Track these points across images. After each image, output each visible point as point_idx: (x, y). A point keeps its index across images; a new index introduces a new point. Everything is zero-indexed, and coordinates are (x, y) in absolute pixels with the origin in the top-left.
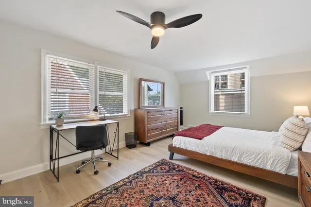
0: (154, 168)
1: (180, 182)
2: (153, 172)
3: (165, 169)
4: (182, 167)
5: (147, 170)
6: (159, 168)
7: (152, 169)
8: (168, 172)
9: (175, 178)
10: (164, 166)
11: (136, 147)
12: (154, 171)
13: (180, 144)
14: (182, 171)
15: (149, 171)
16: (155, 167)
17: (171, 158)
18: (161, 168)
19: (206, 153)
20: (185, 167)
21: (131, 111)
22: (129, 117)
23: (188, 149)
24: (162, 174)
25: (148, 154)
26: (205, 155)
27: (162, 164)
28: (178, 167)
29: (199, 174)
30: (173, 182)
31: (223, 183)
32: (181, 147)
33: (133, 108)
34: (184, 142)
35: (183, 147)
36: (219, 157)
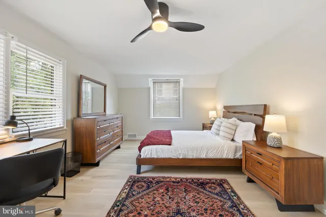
0: (130, 190)
1: (169, 193)
2: (133, 195)
3: (143, 186)
4: (157, 178)
5: (124, 195)
6: (135, 188)
7: (129, 192)
8: (148, 187)
9: (161, 191)
10: (140, 183)
11: (79, 172)
12: (134, 193)
13: (151, 154)
14: (161, 182)
15: (127, 197)
16: (131, 188)
17: (139, 172)
18: (137, 186)
19: (179, 157)
20: (159, 177)
21: (67, 121)
22: (65, 130)
23: (160, 157)
24: (145, 192)
25: (106, 176)
26: (178, 159)
27: (134, 182)
28: (153, 179)
29: (176, 179)
30: (163, 196)
31: (198, 179)
32: (153, 157)
33: (70, 117)
34: (156, 150)
35: (155, 157)
36: (191, 157)
